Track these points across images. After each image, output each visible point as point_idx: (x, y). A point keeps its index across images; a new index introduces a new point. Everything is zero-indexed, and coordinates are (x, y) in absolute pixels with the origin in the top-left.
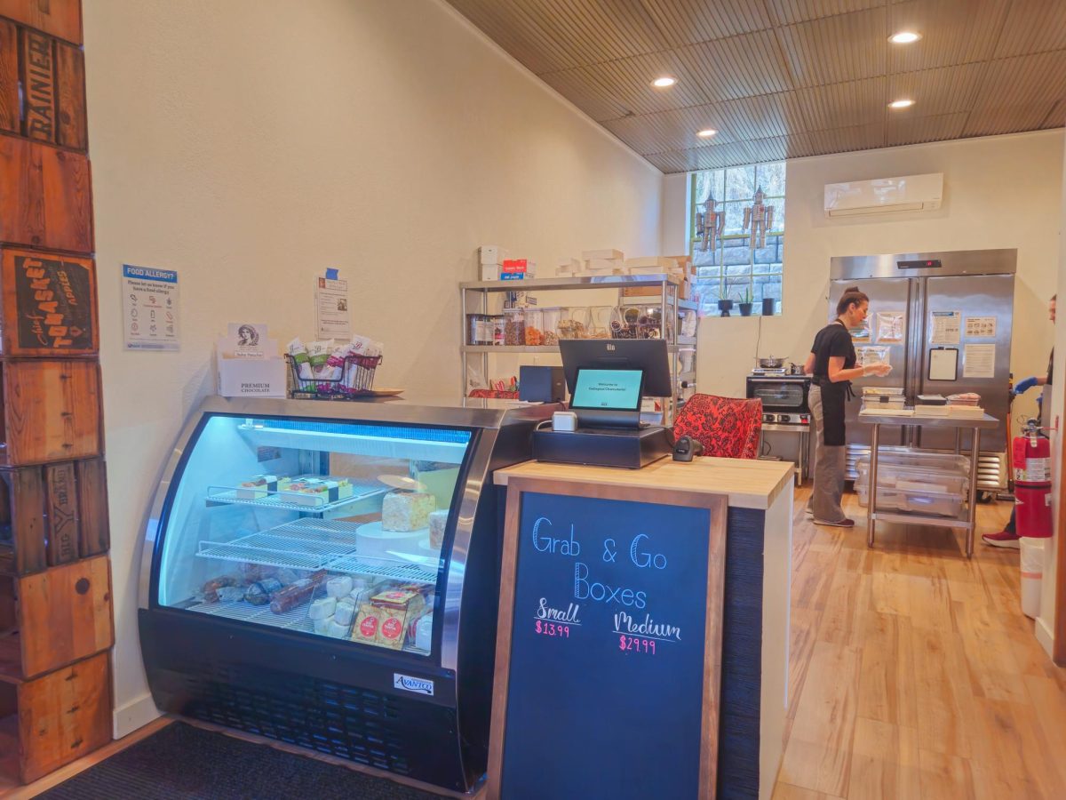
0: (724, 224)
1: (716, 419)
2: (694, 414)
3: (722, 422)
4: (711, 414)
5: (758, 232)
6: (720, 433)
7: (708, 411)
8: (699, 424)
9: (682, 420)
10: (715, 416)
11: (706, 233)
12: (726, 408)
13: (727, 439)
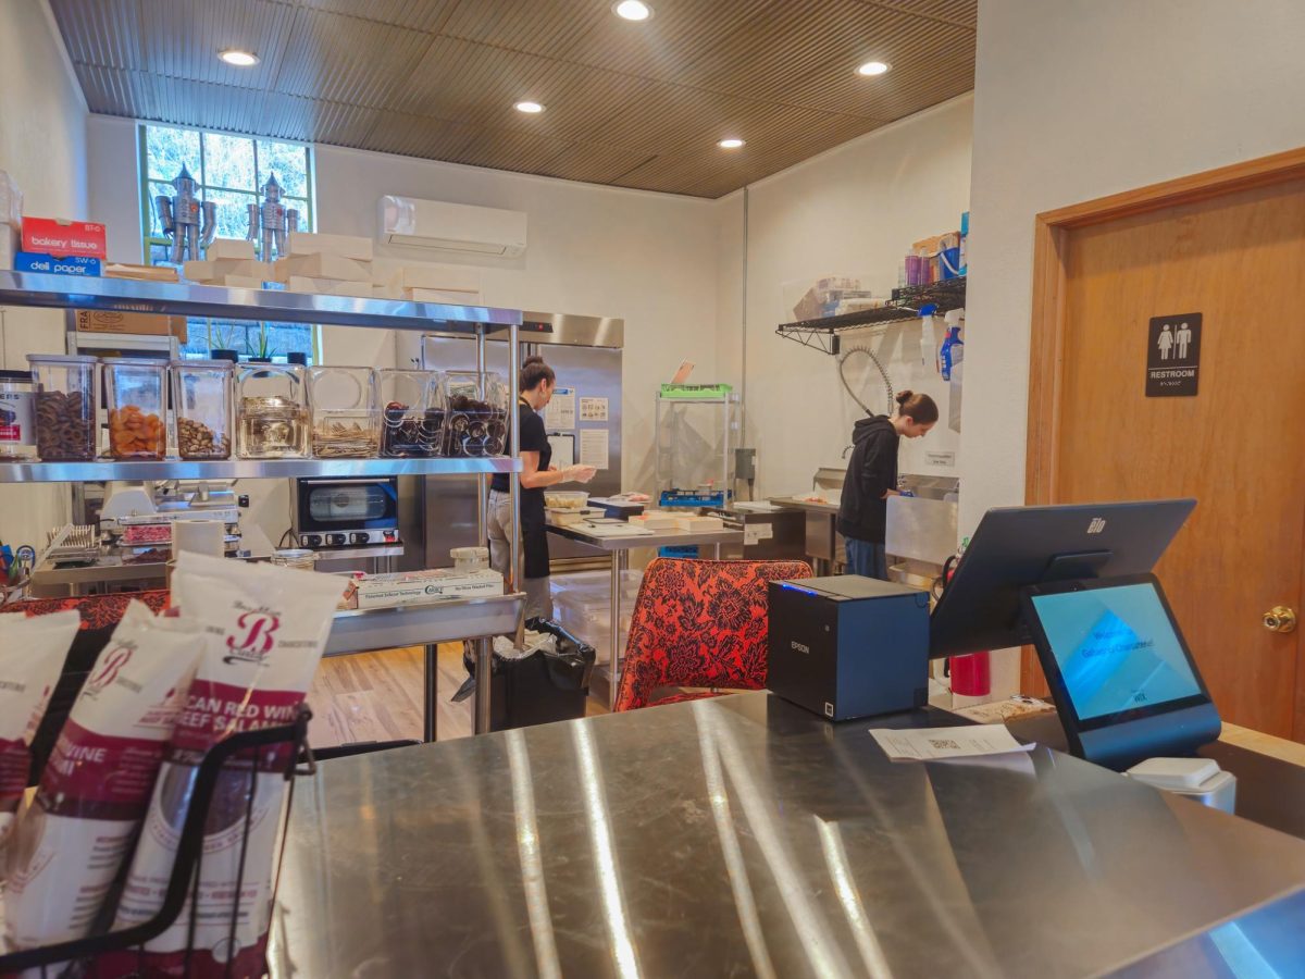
0: (214, 224)
1: (701, 604)
2: (664, 601)
3: (714, 608)
4: (690, 598)
5: (274, 246)
6: (715, 630)
7: (684, 591)
8: (673, 619)
9: (649, 617)
10: (697, 600)
11: (180, 233)
12: (713, 581)
13: (729, 642)
